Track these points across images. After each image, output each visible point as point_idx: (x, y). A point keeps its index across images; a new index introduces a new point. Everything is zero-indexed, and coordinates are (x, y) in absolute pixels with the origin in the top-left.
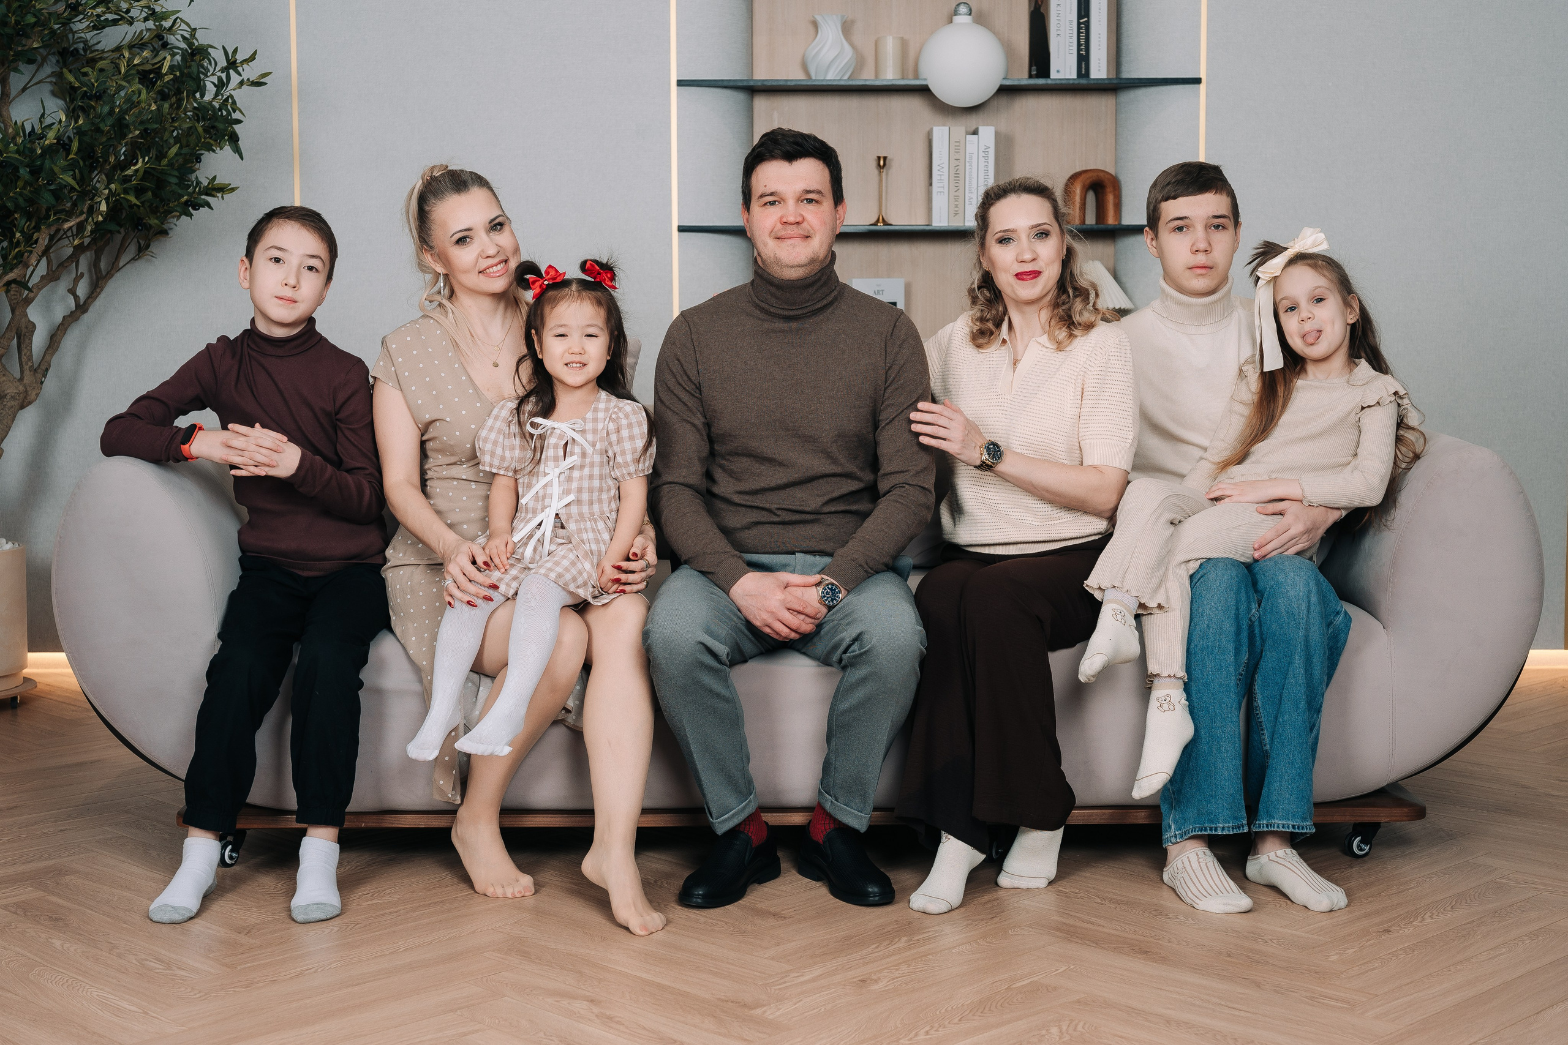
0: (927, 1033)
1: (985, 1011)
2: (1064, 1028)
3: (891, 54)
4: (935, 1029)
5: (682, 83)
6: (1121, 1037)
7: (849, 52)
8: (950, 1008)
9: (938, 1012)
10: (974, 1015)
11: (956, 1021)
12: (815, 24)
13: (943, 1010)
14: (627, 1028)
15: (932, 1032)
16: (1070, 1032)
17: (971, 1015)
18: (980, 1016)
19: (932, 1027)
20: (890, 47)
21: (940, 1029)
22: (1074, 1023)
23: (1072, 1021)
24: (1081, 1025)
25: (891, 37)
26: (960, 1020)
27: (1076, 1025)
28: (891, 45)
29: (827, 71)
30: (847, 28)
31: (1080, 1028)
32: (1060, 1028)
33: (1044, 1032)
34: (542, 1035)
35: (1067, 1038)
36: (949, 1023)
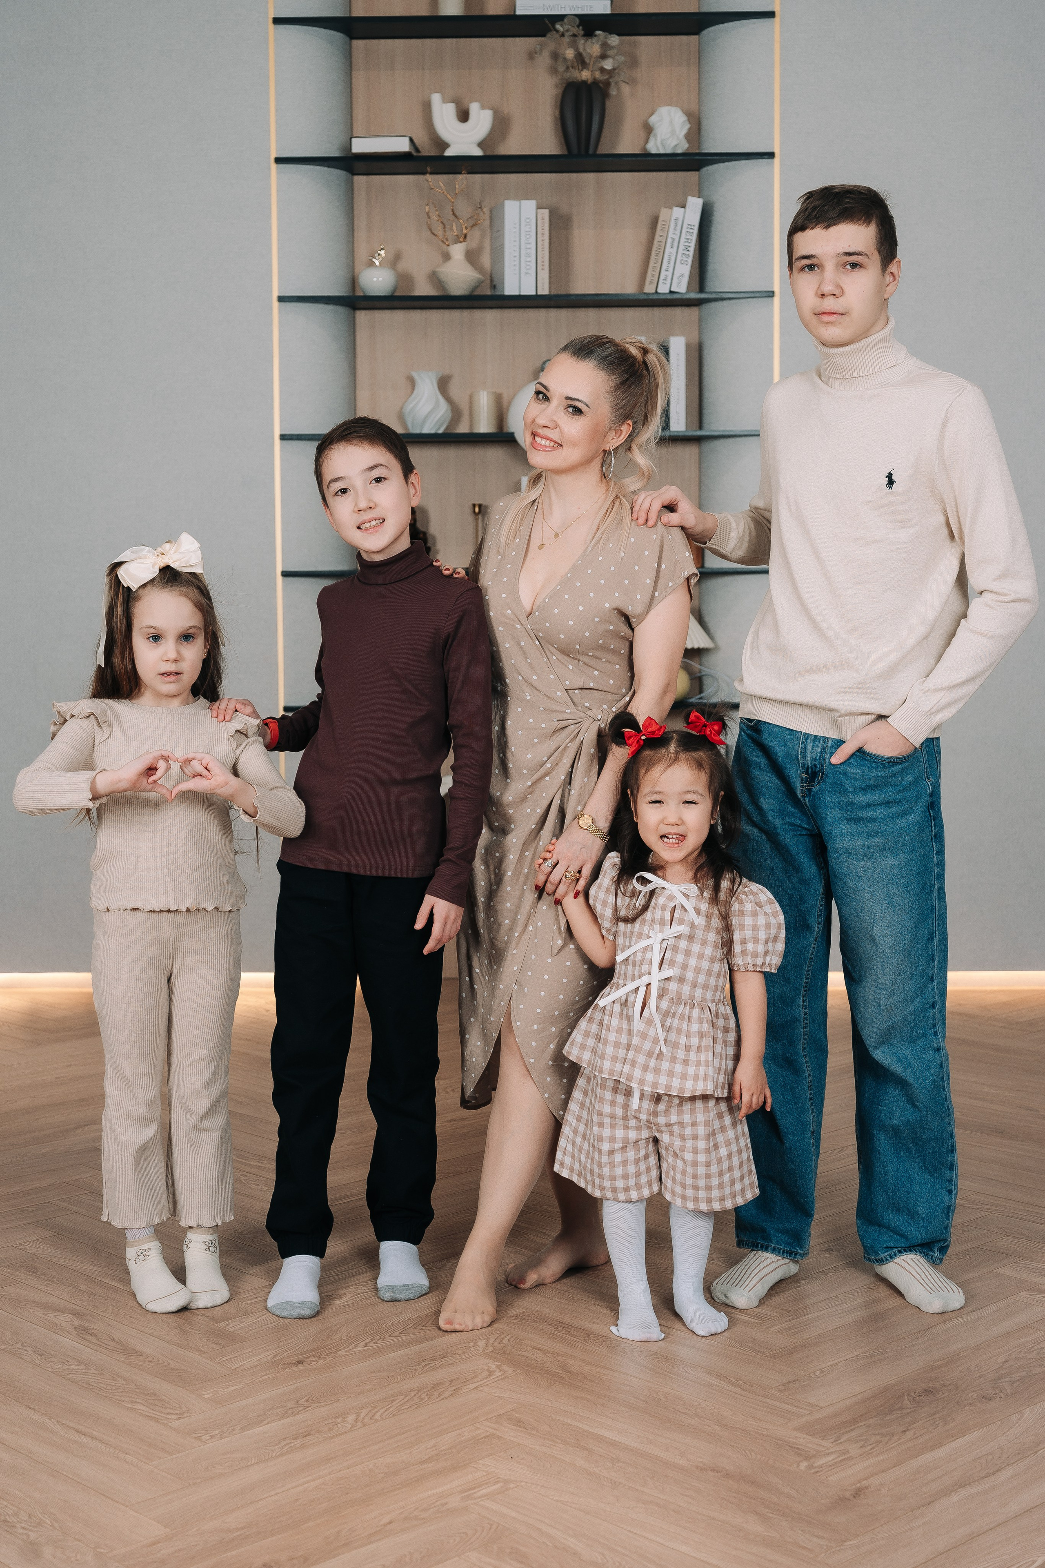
0: (366, 1345)
1: (427, 1325)
2: (492, 1341)
3: (486, 409)
4: (374, 1341)
5: (286, 437)
6: (539, 1349)
7: (443, 407)
8: (396, 1322)
9: (384, 1326)
10: (415, 1328)
11: (397, 1334)
12: (412, 383)
13: (390, 1324)
14: (98, 1339)
15: (371, 1344)
16: (495, 1345)
17: (411, 1329)
18: (420, 1329)
19: (373, 1339)
20: (484, 403)
21: (379, 1342)
22: (502, 1337)
23: (501, 1334)
24: (508, 1337)
25: (485, 393)
26: (400, 1333)
27: (503, 1338)
28: (485, 399)
29: (422, 426)
30: (443, 384)
31: (505, 1341)
32: (488, 1340)
33: (471, 1344)
34: (19, 1345)
35: (491, 1349)
36: (389, 1336)
